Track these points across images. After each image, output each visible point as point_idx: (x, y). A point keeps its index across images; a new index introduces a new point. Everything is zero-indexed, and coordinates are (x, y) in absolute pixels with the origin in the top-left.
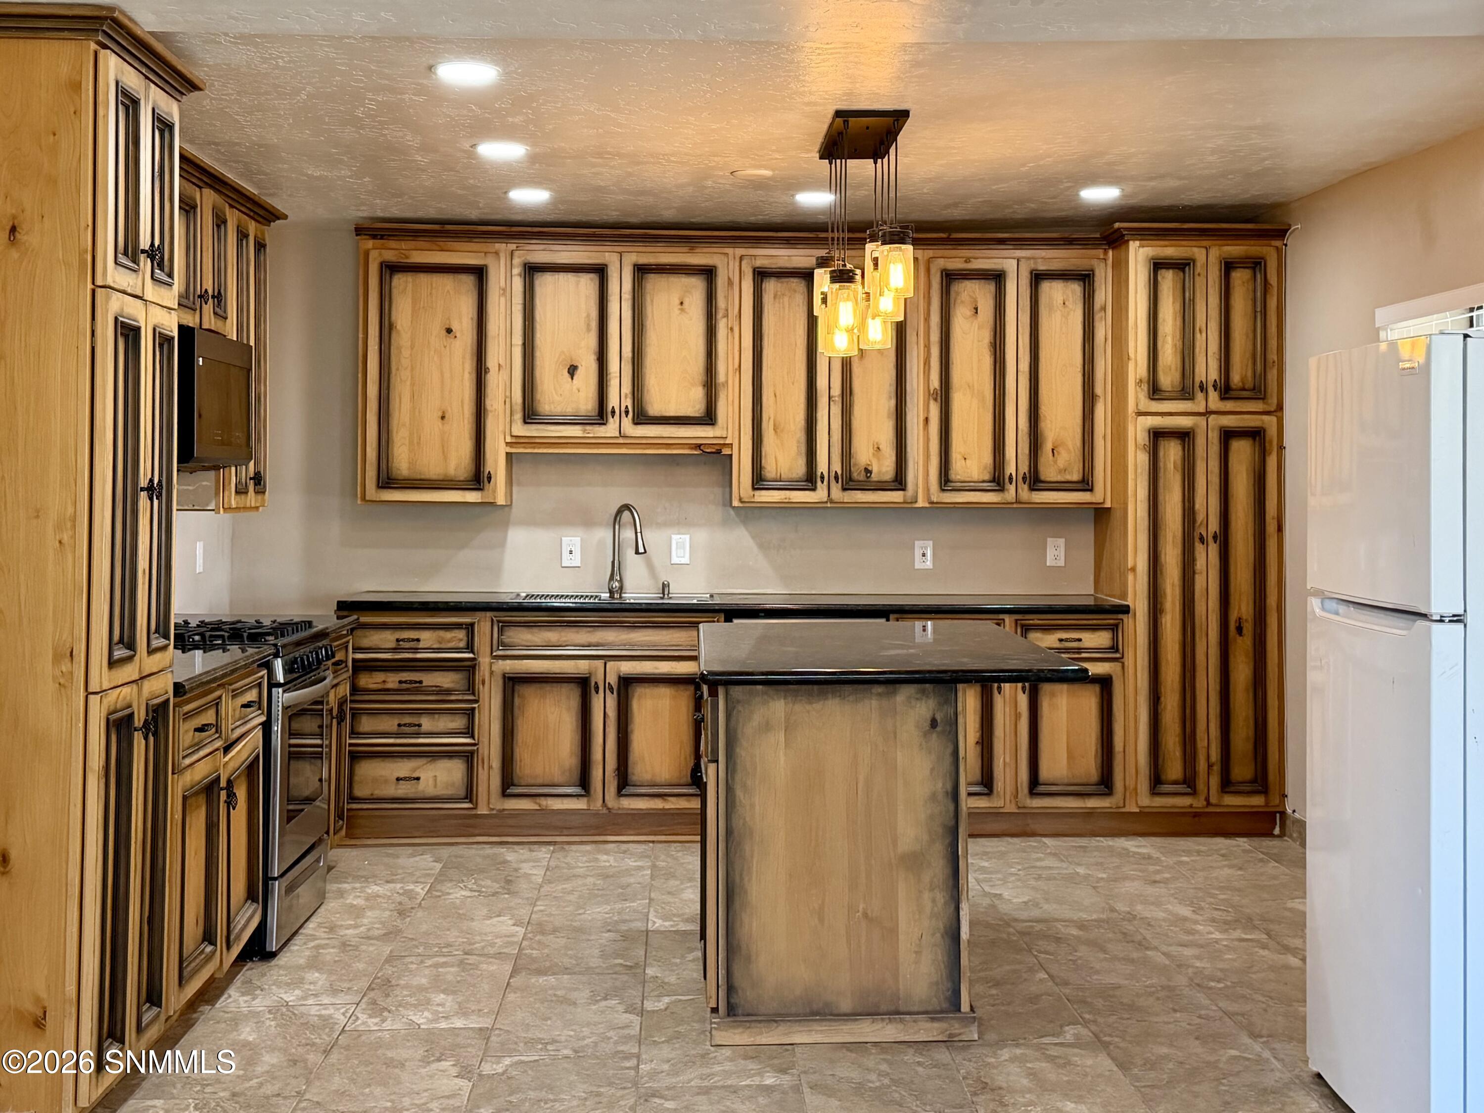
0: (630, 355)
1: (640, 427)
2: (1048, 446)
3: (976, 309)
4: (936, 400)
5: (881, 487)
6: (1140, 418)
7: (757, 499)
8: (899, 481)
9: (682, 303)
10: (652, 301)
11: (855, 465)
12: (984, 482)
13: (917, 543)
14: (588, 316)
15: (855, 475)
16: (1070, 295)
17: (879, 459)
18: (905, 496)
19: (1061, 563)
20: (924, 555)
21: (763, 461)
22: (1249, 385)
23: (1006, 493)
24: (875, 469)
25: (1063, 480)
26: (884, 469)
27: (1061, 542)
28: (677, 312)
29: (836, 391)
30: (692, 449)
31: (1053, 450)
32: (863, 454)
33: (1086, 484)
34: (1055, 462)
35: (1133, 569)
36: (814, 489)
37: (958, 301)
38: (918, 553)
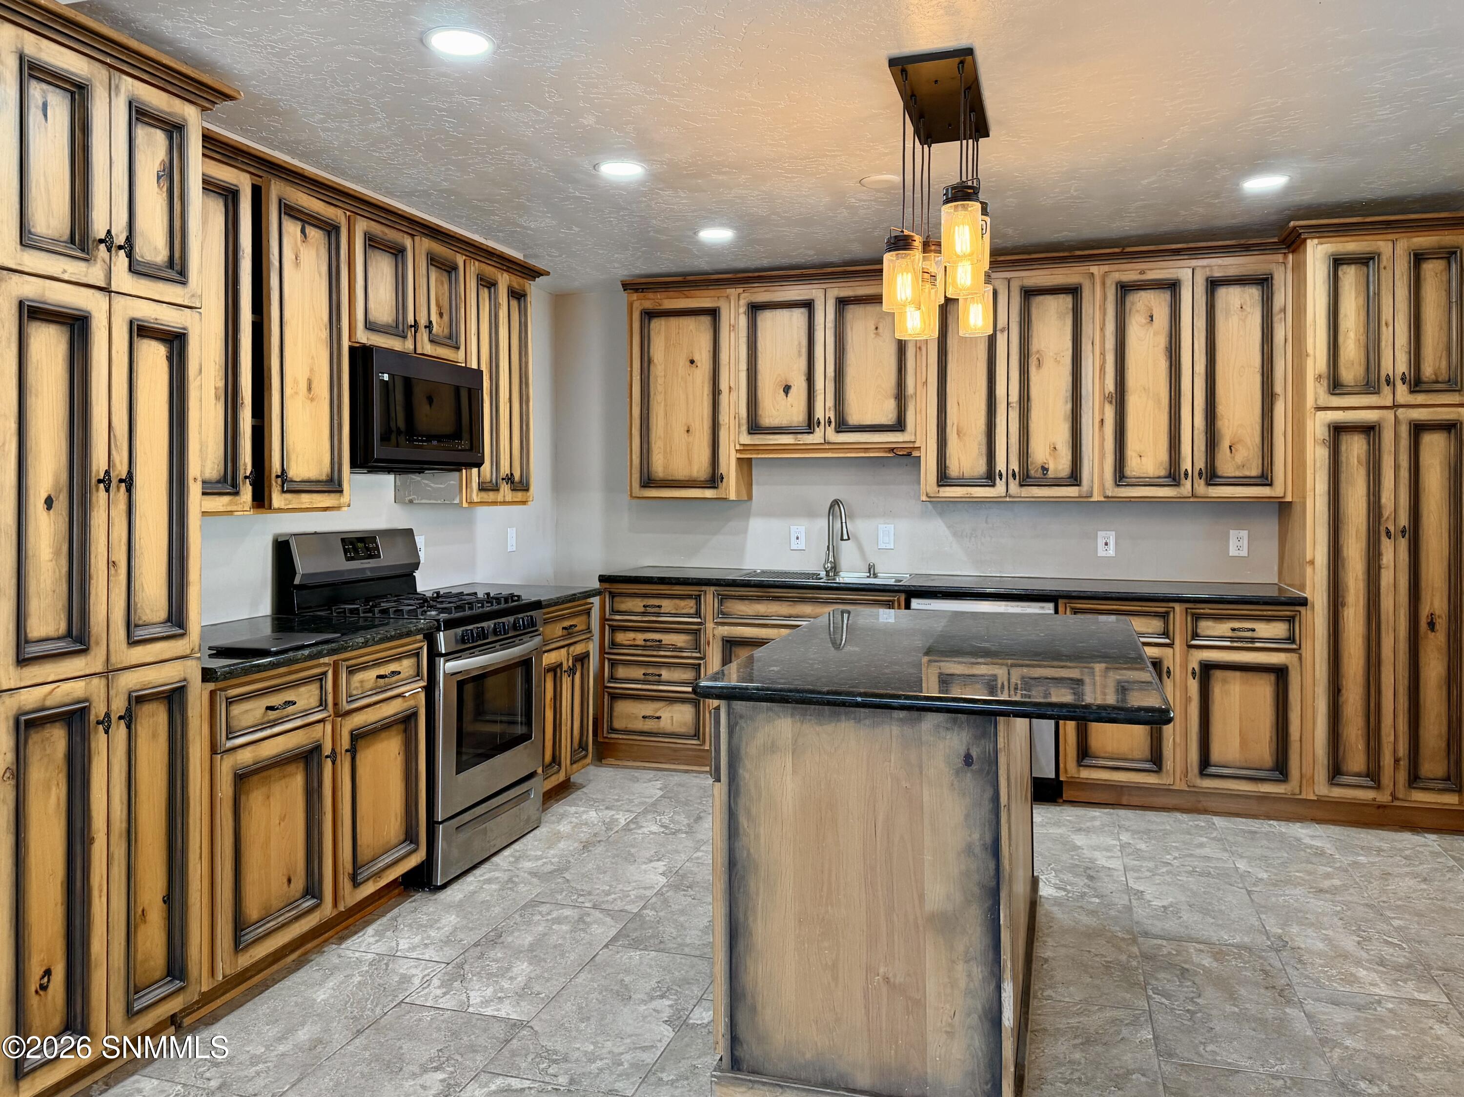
0: (833, 374)
1: (841, 434)
2: (1225, 444)
3: (1152, 317)
4: (1111, 402)
5: (1057, 483)
6: (1319, 413)
7: (941, 495)
8: (1074, 478)
9: (877, 328)
10: (852, 328)
11: (1032, 463)
12: (1159, 477)
13: (1099, 533)
14: (800, 344)
15: (1032, 473)
16: (1248, 299)
17: (1055, 458)
18: (1080, 491)
19: (1244, 553)
20: (1106, 544)
21: (947, 462)
22: (1444, 376)
23: (1182, 488)
24: (1051, 466)
25: (1241, 475)
26: (1060, 467)
27: (1244, 534)
28: (873, 336)
29: (1014, 397)
30: (886, 452)
31: (1230, 447)
32: (1039, 453)
33: (1265, 479)
34: (1233, 458)
35: (1312, 562)
36: (993, 485)
37: (1134, 310)
38: (1101, 543)
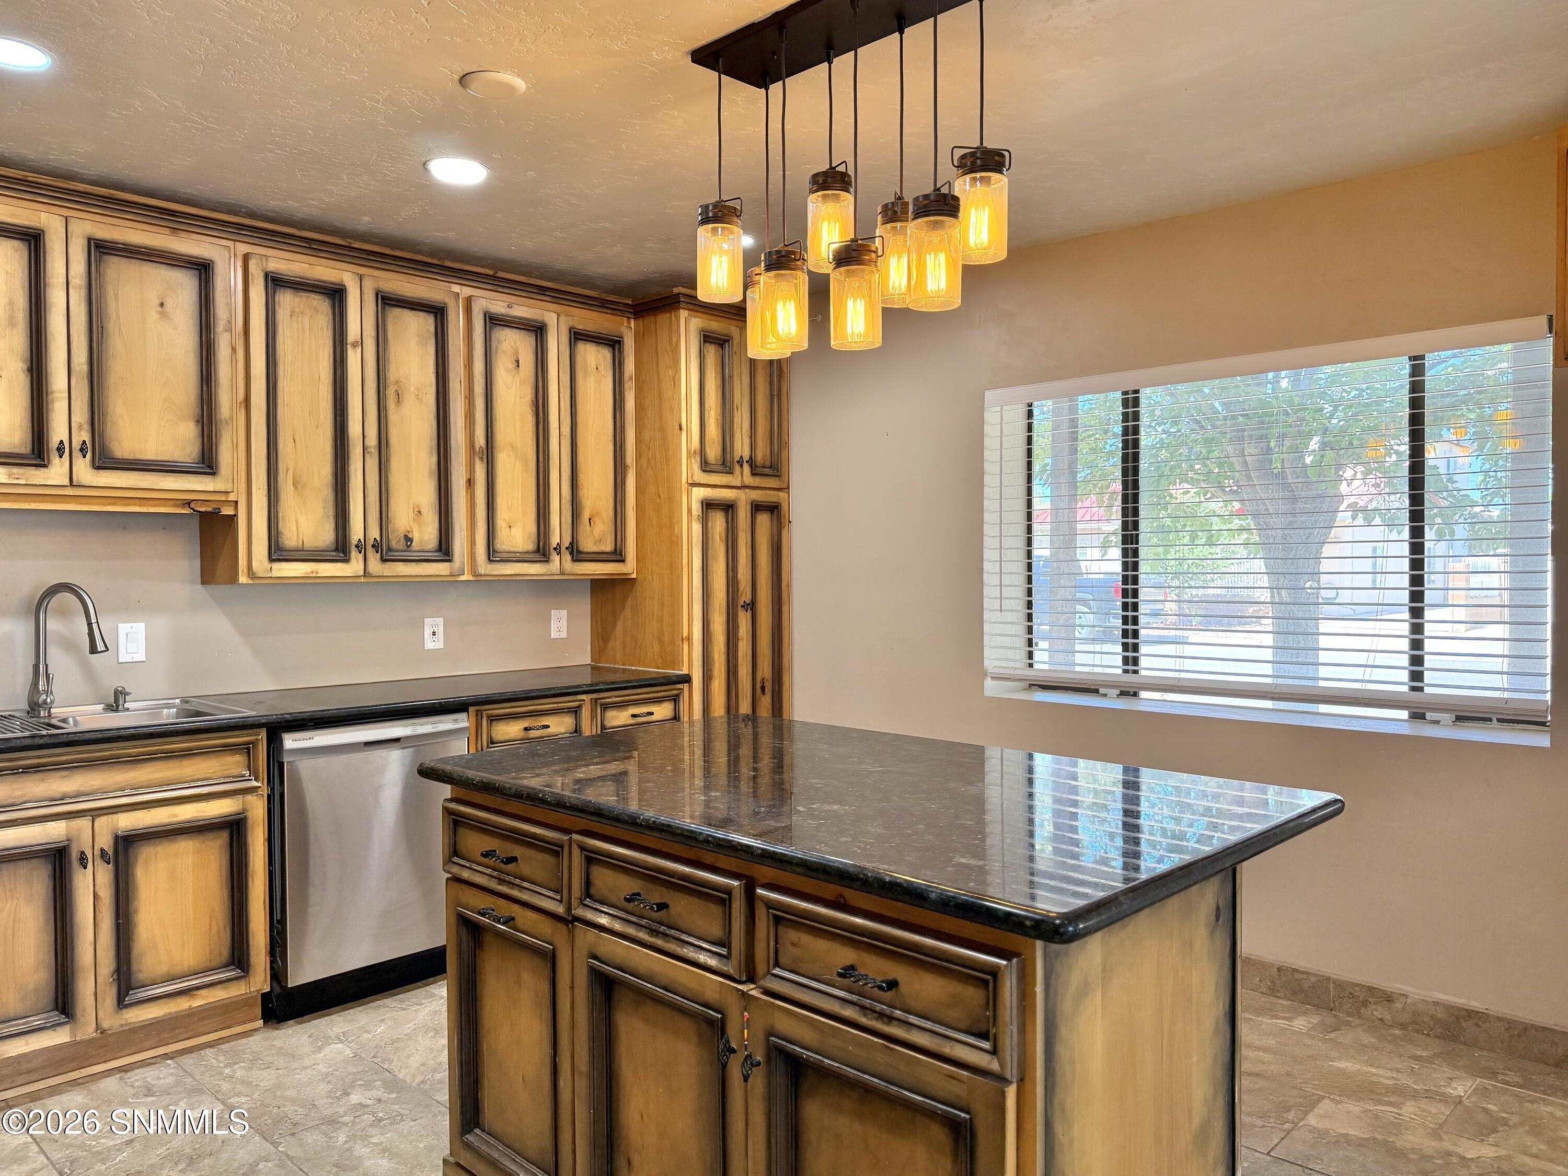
0: (85, 368)
1: (103, 473)
2: (586, 516)
3: (518, 362)
4: (481, 459)
5: (423, 557)
6: (695, 489)
7: (275, 574)
8: (444, 550)
9: (162, 305)
10: (116, 296)
11: (394, 531)
12: (527, 552)
13: (426, 620)
15: (394, 544)
16: (602, 360)
17: (420, 525)
18: (451, 568)
19: (564, 635)
20: (434, 634)
21: (280, 525)
23: (551, 564)
24: (416, 536)
25: (598, 550)
26: (426, 537)
27: (564, 613)
28: (156, 316)
29: (372, 441)
30: (177, 506)
31: (590, 519)
32: (402, 519)
33: (617, 555)
34: (592, 531)
35: (689, 639)
36: (346, 560)
37: (500, 350)
38: (428, 632)
